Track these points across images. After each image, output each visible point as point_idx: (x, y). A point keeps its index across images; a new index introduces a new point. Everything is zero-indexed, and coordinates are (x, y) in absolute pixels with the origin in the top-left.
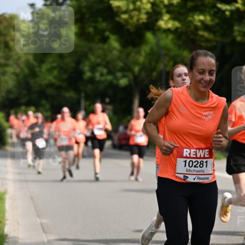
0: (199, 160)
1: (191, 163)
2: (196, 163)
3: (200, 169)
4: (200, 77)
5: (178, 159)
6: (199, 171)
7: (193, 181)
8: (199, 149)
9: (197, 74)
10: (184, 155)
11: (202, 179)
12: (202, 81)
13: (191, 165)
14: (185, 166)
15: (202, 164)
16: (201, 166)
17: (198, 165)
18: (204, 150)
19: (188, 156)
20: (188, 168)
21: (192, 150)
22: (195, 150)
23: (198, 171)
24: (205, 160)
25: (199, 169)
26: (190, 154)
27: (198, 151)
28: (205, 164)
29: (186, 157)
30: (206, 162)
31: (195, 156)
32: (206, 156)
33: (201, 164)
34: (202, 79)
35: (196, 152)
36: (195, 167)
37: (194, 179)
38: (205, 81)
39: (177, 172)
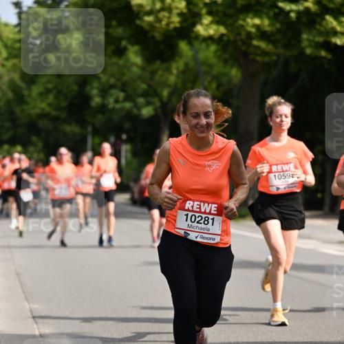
0: (204, 216)
1: (193, 217)
2: (200, 218)
3: (205, 226)
4: (194, 121)
5: (179, 211)
6: (204, 229)
7: (195, 239)
8: (204, 202)
9: (191, 118)
10: (186, 208)
11: (207, 238)
12: (198, 126)
13: (193, 220)
14: (187, 221)
15: (207, 220)
16: (206, 222)
17: (202, 221)
18: (210, 205)
19: (191, 208)
20: (190, 223)
21: (196, 203)
22: (199, 203)
23: (201, 229)
24: (211, 217)
25: (203, 226)
26: (192, 207)
27: (202, 204)
28: (210, 221)
29: (188, 210)
30: (213, 219)
31: (198, 210)
32: (213, 212)
33: (205, 220)
34: (198, 123)
35: (200, 205)
36: (198, 222)
37: (196, 238)
38: (201, 126)
39: (178, 227)
